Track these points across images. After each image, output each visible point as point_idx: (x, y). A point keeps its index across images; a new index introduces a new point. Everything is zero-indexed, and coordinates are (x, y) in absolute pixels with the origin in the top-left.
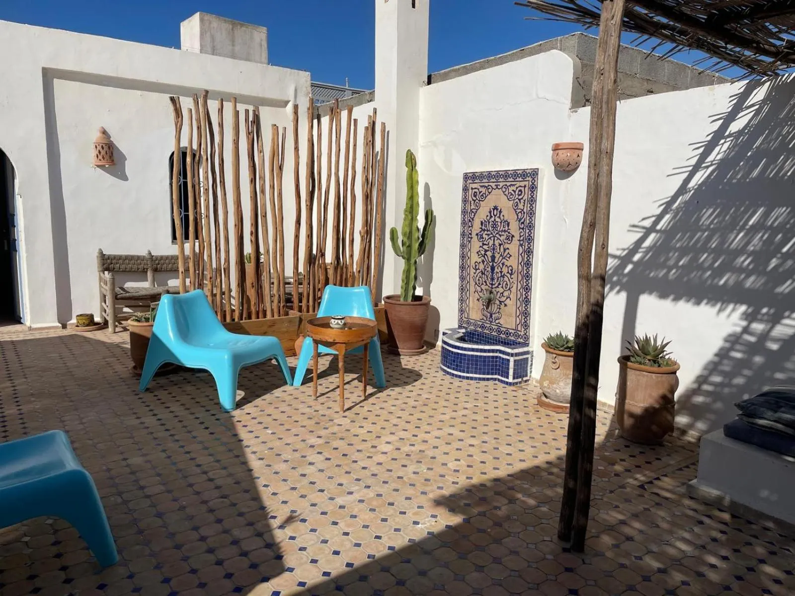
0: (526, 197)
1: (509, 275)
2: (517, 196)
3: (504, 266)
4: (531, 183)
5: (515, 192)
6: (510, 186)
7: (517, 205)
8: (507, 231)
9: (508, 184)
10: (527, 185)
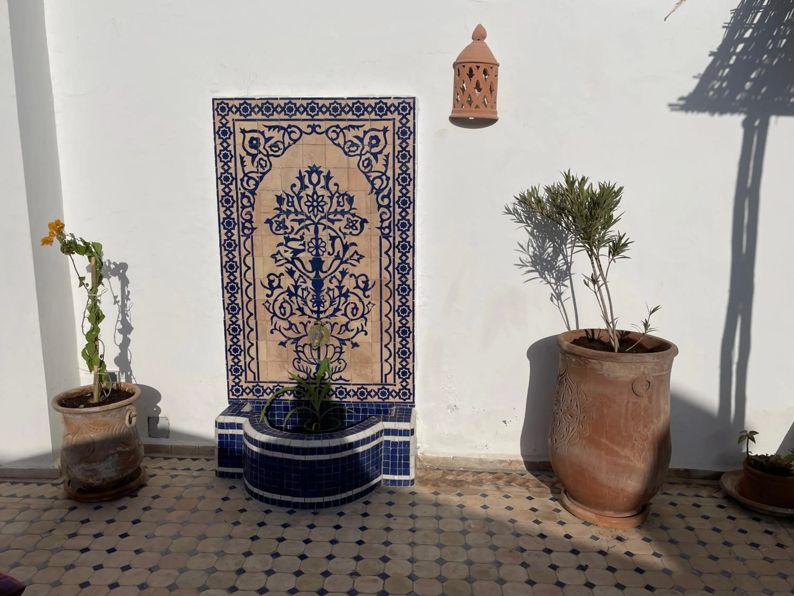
0: (389, 149)
1: (360, 293)
2: (367, 148)
3: (347, 276)
4: (398, 125)
5: (361, 140)
6: (348, 128)
7: (369, 164)
8: (348, 212)
9: (343, 124)
10: (390, 128)
